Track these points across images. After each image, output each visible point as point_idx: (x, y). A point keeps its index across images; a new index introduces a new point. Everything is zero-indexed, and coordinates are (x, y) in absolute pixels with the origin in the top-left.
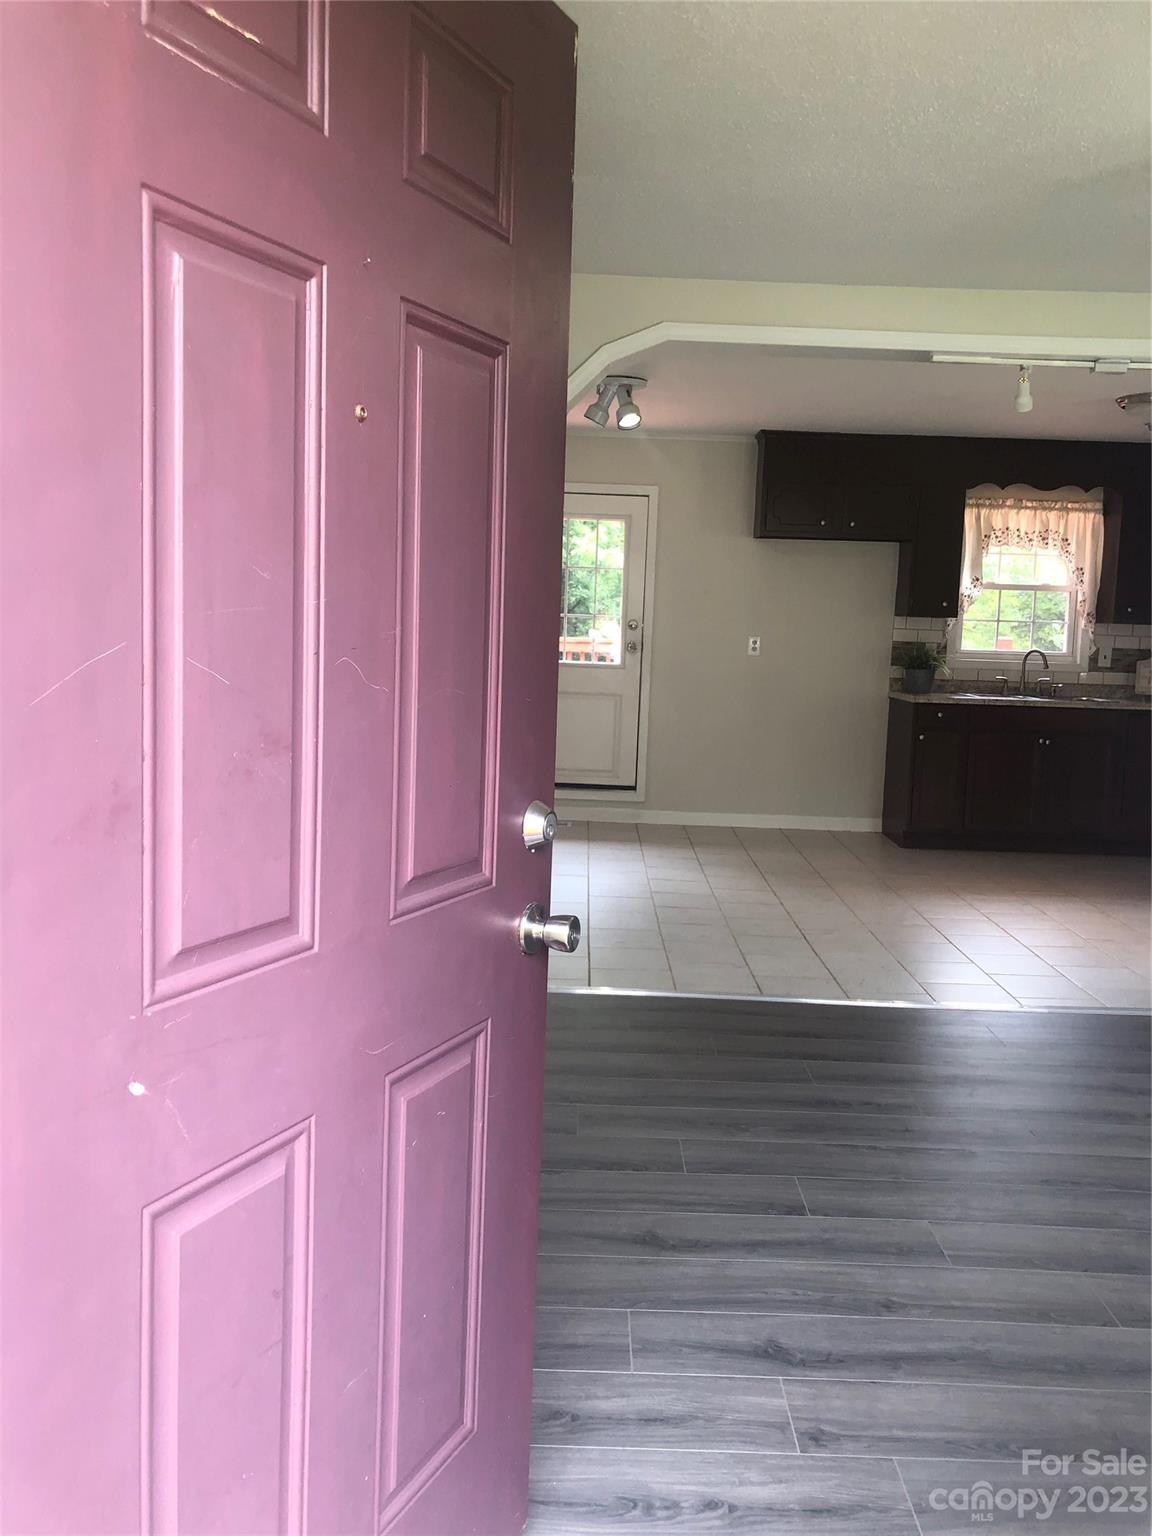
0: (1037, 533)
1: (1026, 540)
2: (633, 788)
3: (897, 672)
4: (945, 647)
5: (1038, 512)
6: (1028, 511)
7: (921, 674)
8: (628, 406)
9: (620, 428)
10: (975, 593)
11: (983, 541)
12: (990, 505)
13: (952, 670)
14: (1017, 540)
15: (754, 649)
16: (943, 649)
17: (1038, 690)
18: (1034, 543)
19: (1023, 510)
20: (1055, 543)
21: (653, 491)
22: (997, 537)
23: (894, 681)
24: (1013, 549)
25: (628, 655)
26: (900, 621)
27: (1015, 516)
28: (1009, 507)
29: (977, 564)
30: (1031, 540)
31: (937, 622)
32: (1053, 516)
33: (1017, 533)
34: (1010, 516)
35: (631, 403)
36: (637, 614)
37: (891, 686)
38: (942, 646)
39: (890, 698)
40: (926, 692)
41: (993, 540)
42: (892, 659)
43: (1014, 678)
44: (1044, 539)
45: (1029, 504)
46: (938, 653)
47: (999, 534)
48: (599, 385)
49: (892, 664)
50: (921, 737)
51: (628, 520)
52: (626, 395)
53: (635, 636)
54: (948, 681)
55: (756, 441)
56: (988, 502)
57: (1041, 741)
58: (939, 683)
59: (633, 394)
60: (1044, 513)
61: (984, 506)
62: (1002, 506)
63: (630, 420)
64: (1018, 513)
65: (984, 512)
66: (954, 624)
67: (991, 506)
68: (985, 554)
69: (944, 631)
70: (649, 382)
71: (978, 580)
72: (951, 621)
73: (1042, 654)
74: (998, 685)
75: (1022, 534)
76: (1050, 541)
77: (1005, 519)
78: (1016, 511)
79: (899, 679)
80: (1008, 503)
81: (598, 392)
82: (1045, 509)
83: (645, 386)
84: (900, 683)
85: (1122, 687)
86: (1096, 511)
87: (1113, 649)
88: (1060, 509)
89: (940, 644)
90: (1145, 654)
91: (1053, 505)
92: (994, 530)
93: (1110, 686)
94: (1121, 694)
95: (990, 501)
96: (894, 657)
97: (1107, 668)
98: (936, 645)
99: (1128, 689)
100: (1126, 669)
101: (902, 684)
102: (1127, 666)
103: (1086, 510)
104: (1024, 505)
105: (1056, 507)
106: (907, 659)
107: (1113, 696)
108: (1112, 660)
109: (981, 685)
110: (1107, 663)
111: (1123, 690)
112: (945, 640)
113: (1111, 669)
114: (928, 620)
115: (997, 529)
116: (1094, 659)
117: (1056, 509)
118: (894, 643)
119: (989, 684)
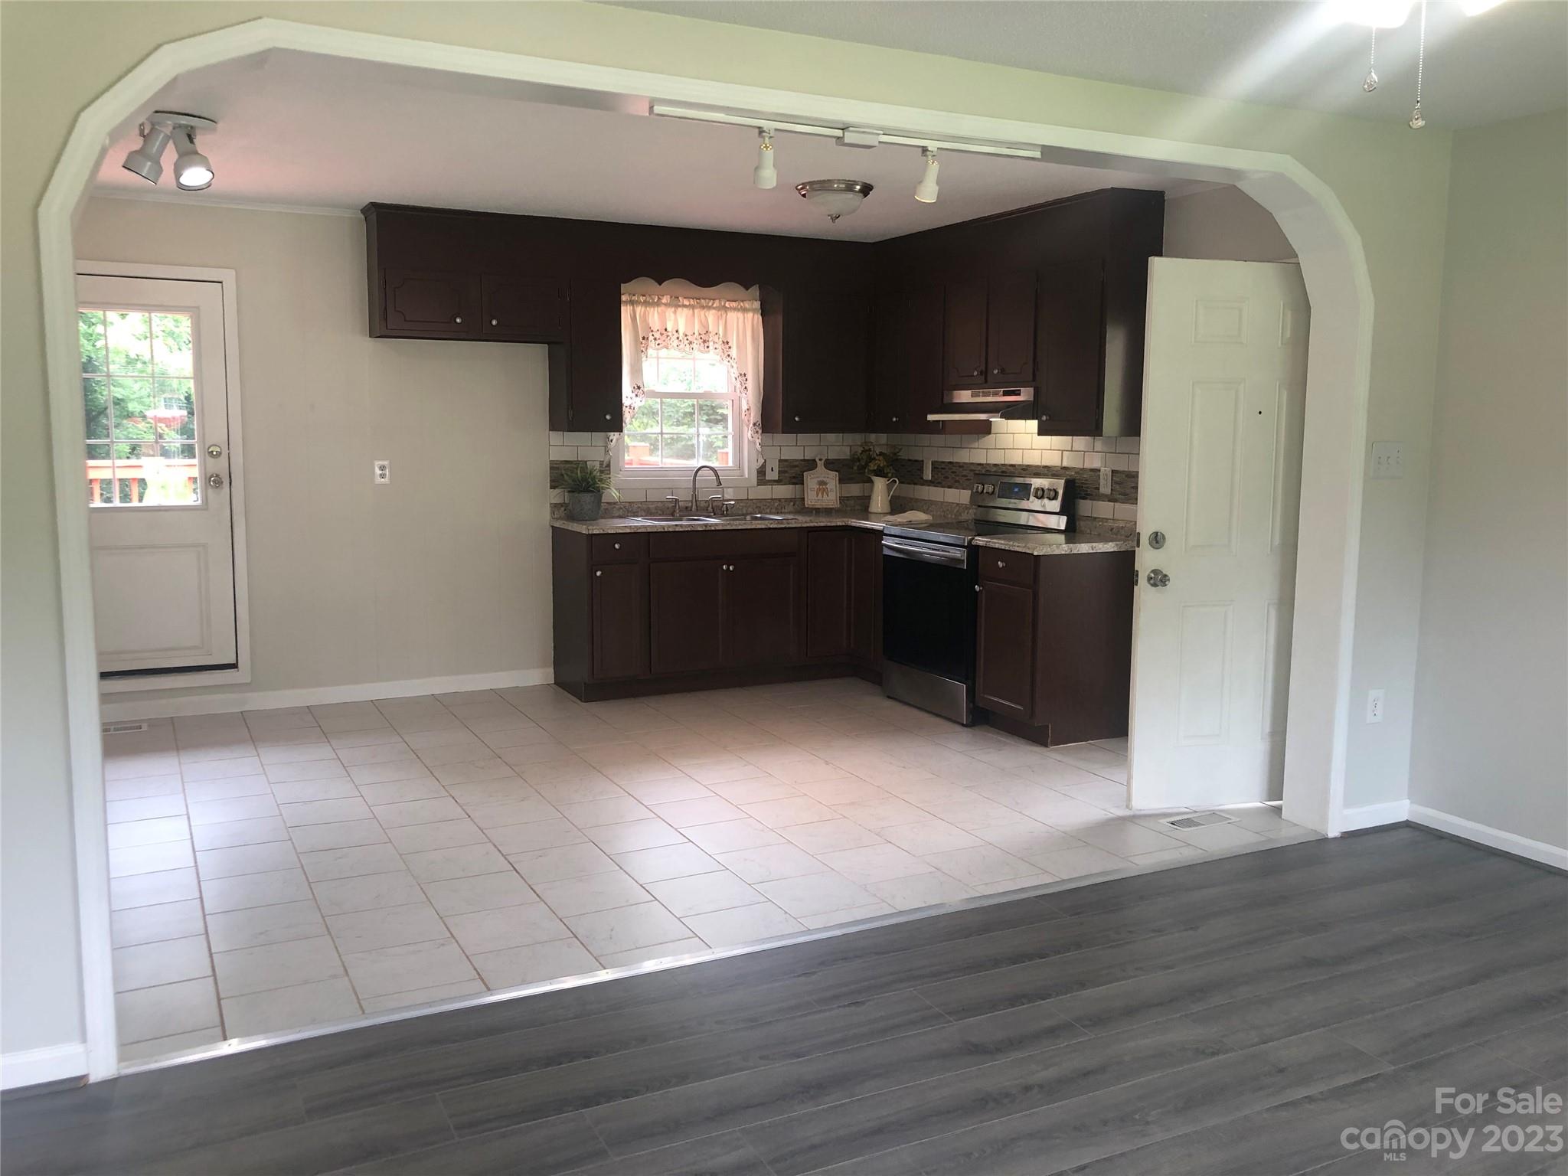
0: (697, 334)
1: (686, 342)
2: (234, 666)
3: (556, 496)
4: (609, 465)
5: (696, 311)
6: (685, 309)
7: (587, 498)
8: (189, 155)
9: (181, 186)
10: (638, 402)
11: (642, 342)
12: (645, 302)
13: (618, 490)
14: (676, 342)
15: (382, 476)
16: (606, 468)
17: (710, 509)
18: (694, 346)
19: (680, 309)
20: (716, 346)
21: (228, 276)
22: (655, 339)
23: (555, 507)
24: (673, 353)
25: (210, 491)
26: (556, 437)
27: (672, 315)
28: (665, 305)
29: (637, 371)
30: (691, 343)
31: (598, 437)
32: (711, 316)
33: (676, 335)
34: (667, 314)
35: (196, 153)
36: (218, 436)
37: (553, 513)
38: (605, 465)
39: (552, 526)
40: (593, 519)
41: (652, 344)
42: (552, 481)
43: (684, 496)
44: (704, 342)
45: (686, 302)
46: (602, 472)
47: (657, 335)
48: (142, 124)
49: (552, 487)
50: (599, 573)
51: (195, 314)
52: (188, 142)
53: (219, 466)
54: (615, 503)
55: (363, 217)
56: (642, 299)
57: (724, 567)
58: (607, 506)
59: (197, 140)
60: (702, 313)
61: (638, 303)
62: (658, 304)
63: (195, 176)
64: (675, 312)
65: (639, 310)
66: (617, 440)
67: (646, 304)
68: (644, 359)
69: (606, 447)
70: (220, 126)
71: (639, 388)
72: (614, 436)
73: (712, 469)
74: (667, 505)
75: (681, 336)
76: (711, 344)
77: (663, 320)
78: (673, 309)
79: (561, 505)
80: (664, 300)
81: (142, 134)
82: (703, 307)
83: (215, 130)
84: (563, 509)
85: (791, 501)
86: (754, 311)
87: (780, 461)
88: (718, 309)
89: (603, 461)
90: (811, 465)
91: (710, 304)
92: (652, 331)
93: (780, 500)
94: (790, 507)
95: (644, 298)
96: (553, 478)
97: (775, 481)
98: (598, 463)
99: (797, 503)
100: (794, 481)
101: (565, 510)
102: (794, 477)
103: (745, 310)
104: (681, 304)
105: (715, 305)
106: (570, 481)
107: (783, 510)
108: (779, 472)
109: (650, 506)
110: (774, 476)
111: (792, 504)
112: (608, 457)
113: (778, 482)
114: (587, 435)
115: (655, 330)
116: (761, 472)
117: (714, 308)
118: (552, 462)
119: (659, 504)
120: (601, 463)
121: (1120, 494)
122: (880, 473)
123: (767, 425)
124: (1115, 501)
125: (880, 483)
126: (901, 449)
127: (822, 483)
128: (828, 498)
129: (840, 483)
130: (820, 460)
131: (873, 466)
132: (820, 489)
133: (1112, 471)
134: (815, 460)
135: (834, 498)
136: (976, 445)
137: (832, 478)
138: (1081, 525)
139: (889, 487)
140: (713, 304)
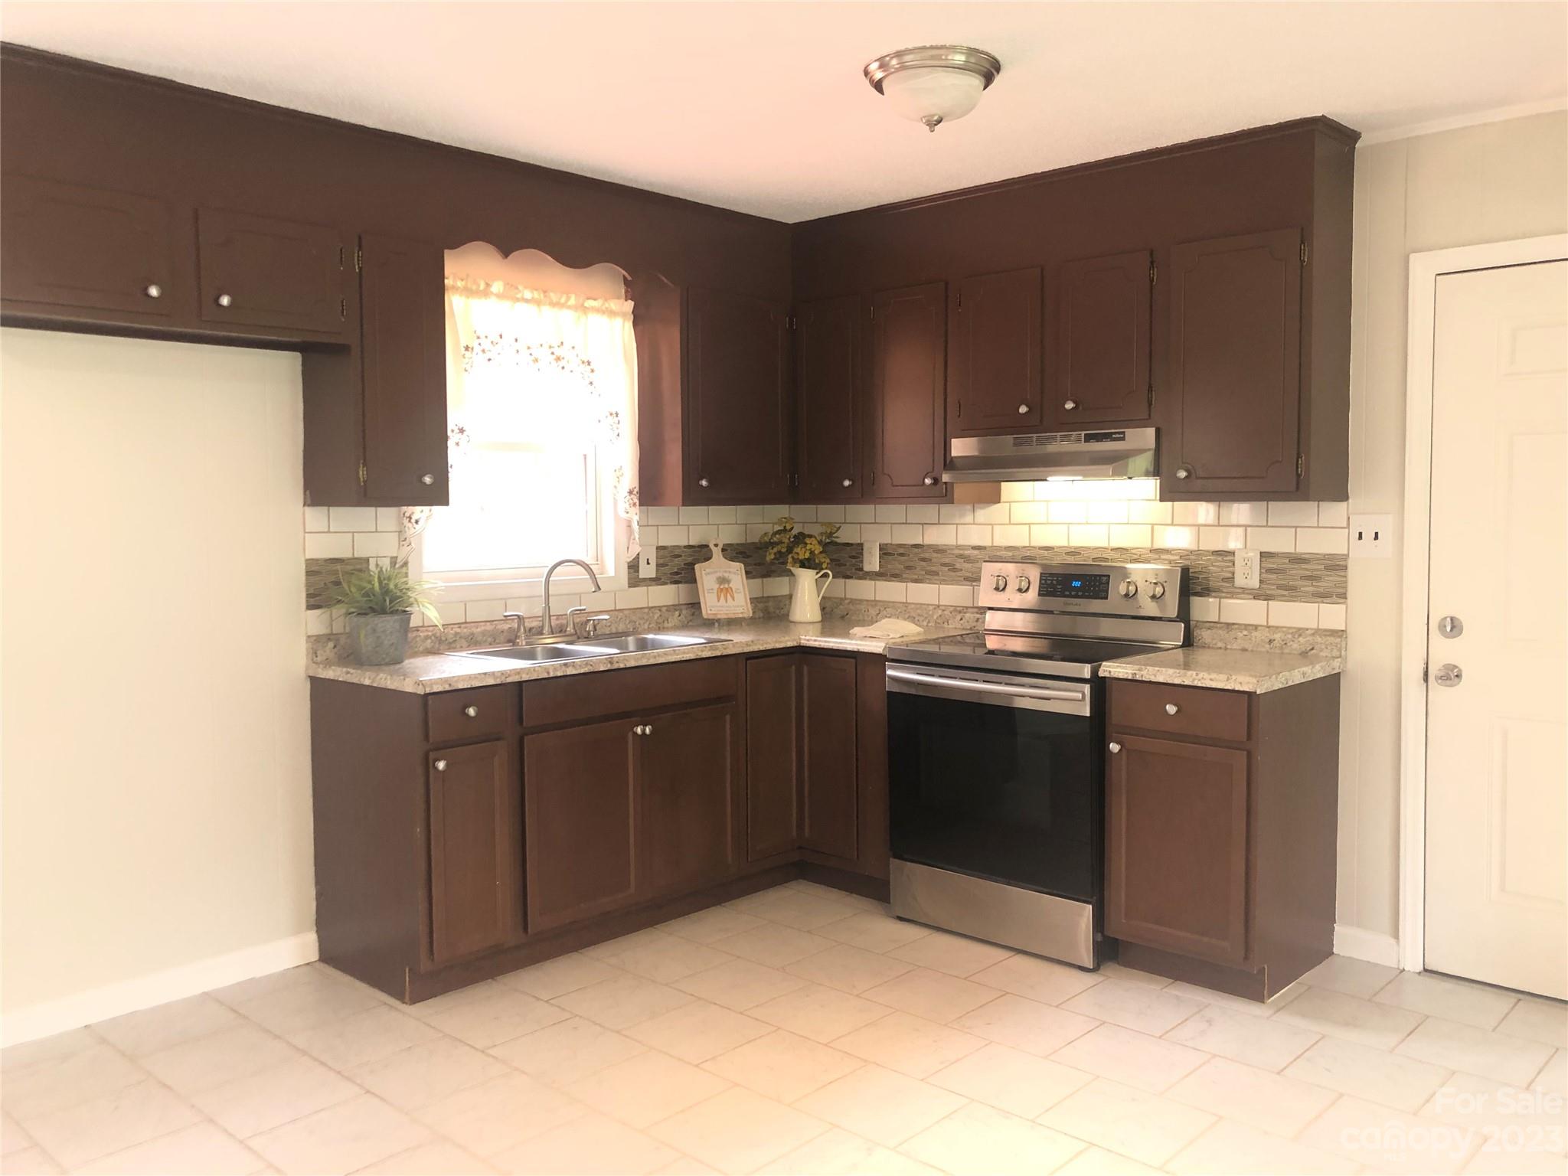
1: (531, 359)
3: (316, 622)
7: (382, 623)
14: (515, 357)
16: (401, 569)
17: (584, 629)
18: (543, 365)
19: (518, 305)
20: (576, 367)
23: (316, 642)
24: (512, 374)
26: (316, 517)
27: (508, 313)
28: (499, 296)
30: (537, 360)
31: (387, 516)
32: (565, 319)
33: (515, 346)
34: (500, 311)
37: (312, 652)
38: (400, 562)
39: (309, 676)
41: (479, 358)
42: (309, 596)
44: (558, 359)
45: (528, 294)
47: (486, 344)
49: (310, 606)
50: (441, 765)
57: (637, 730)
60: (552, 313)
71: (460, 430)
78: (509, 304)
79: (329, 638)
82: (553, 304)
84: (331, 645)
85: (676, 610)
86: (624, 315)
87: (658, 548)
88: (575, 308)
89: (397, 557)
90: (702, 553)
91: (563, 300)
92: (478, 338)
93: (660, 608)
94: (675, 619)
95: (463, 283)
96: (312, 591)
97: (651, 579)
98: (389, 559)
99: (684, 612)
100: (677, 577)
101: (335, 647)
102: (677, 573)
103: (612, 313)
104: (519, 296)
105: (570, 303)
106: (357, 596)
107: (666, 625)
108: (658, 566)
109: (475, 630)
110: (648, 571)
111: (677, 613)
112: (405, 549)
113: (657, 581)
114: (369, 512)
115: (482, 336)
116: (634, 566)
117: (569, 307)
118: (310, 562)
119: (489, 627)
120: (394, 561)
121: (1277, 588)
122: (805, 564)
123: (649, 492)
124: (1268, 598)
125: (806, 580)
126: (840, 527)
127: (722, 581)
128: (734, 603)
129: (747, 578)
130: (716, 545)
131: (802, 553)
132: (722, 590)
133: (1261, 553)
134: (707, 546)
135: (743, 603)
136: (969, 518)
137: (736, 571)
138: (1204, 635)
139: (818, 584)
140: (568, 299)
